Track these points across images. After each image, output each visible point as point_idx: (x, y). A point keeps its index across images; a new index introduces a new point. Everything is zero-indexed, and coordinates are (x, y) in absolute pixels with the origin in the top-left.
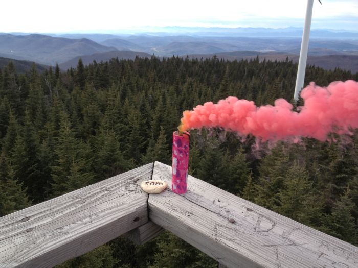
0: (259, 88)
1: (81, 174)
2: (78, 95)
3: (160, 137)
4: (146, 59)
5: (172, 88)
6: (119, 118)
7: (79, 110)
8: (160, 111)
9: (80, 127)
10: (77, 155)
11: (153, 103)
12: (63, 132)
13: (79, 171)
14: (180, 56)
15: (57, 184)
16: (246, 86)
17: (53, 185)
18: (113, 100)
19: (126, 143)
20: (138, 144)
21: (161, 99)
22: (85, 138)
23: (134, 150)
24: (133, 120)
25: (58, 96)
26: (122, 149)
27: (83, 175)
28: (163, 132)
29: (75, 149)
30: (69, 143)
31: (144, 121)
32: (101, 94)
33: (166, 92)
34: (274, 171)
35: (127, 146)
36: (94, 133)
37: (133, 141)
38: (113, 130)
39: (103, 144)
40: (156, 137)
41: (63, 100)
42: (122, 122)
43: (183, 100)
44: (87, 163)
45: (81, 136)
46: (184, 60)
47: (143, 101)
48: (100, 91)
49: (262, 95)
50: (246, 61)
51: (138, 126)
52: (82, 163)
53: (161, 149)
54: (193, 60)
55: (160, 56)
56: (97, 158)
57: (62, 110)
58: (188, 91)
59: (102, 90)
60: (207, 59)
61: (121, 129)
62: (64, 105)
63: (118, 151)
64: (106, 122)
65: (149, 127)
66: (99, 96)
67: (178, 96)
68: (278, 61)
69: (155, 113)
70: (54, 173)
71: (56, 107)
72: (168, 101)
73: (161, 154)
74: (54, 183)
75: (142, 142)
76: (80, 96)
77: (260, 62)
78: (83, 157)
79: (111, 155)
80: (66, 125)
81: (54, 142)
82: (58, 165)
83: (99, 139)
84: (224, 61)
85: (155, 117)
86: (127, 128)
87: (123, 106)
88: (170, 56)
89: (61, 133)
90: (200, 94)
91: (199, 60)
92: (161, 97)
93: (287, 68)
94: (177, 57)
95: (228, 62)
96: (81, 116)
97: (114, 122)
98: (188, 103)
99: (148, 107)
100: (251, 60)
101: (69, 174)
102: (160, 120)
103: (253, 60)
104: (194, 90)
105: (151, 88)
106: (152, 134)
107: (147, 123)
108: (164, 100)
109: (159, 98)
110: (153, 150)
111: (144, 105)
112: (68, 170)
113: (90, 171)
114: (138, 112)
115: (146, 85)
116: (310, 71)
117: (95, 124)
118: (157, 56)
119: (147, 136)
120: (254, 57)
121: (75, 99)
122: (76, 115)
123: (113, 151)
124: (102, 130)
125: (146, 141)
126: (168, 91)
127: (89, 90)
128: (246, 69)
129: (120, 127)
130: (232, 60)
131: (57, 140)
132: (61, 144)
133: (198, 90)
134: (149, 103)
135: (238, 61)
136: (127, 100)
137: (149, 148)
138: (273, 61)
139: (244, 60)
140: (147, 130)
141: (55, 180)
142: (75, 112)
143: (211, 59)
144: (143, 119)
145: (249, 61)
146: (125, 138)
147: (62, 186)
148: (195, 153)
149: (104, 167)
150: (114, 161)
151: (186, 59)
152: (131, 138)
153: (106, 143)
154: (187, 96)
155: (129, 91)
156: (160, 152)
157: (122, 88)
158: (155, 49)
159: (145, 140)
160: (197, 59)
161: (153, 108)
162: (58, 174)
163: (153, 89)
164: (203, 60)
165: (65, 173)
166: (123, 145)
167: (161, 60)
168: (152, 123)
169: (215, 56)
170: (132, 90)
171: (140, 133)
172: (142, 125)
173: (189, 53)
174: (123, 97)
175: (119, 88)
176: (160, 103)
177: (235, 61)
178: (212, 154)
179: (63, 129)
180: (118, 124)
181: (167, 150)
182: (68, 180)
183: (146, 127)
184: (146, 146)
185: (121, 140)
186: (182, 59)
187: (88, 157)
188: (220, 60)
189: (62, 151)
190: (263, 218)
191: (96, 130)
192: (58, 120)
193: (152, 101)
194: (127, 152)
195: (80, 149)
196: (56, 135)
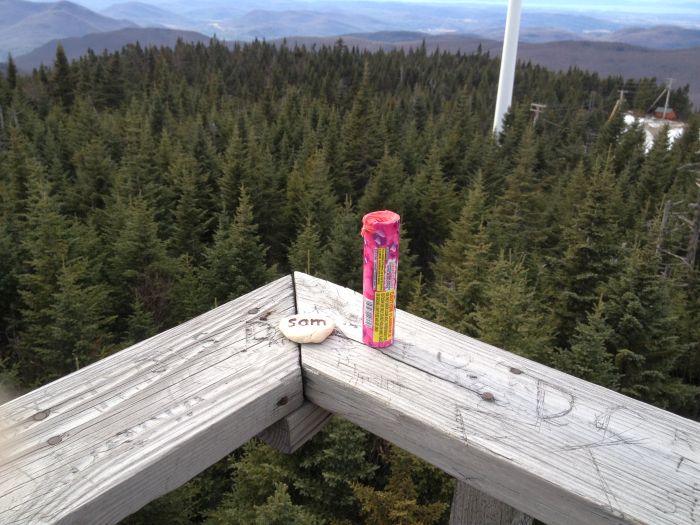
0: (428, 106)
1: (82, 288)
2: (61, 125)
3: (240, 209)
4: (200, 46)
5: (257, 109)
6: (151, 172)
7: (66, 155)
8: (237, 157)
9: (70, 192)
10: (70, 249)
11: (221, 140)
12: (36, 202)
13: (78, 282)
14: (270, 38)
15: (32, 310)
16: (402, 103)
17: (25, 313)
18: (137, 134)
19: (171, 223)
20: (196, 225)
21: (236, 132)
22: (82, 214)
23: (189, 237)
24: (182, 175)
25: (17, 127)
26: (163, 235)
27: (86, 290)
28: (244, 199)
29: (63, 237)
30: (52, 225)
31: (205, 178)
32: (108, 121)
33: (246, 116)
34: (464, 271)
35: (173, 230)
36: (100, 204)
37: (183, 218)
38: (140, 196)
39: (122, 226)
40: (232, 208)
41: (30, 135)
42: (157, 180)
43: (281, 134)
44: (92, 265)
45: (73, 211)
46: (278, 48)
47: (200, 136)
48: (106, 114)
49: (435, 122)
50: (402, 51)
51: (192, 188)
52: (82, 266)
53: (242, 233)
54: (297, 49)
55: (227, 39)
56: (112, 254)
57: (31, 156)
58: (289, 113)
59: (111, 112)
60: (324, 47)
61: (157, 195)
62: (32, 147)
63: (155, 240)
64: (125, 181)
65: (216, 189)
66: (104, 125)
67: (270, 124)
68: (462, 54)
69: (226, 161)
70: (24, 288)
71: (17, 150)
72: (252, 135)
73: (243, 244)
74: (27, 308)
75: (203, 221)
76: (65, 126)
77: (428, 54)
78: (82, 254)
79: (142, 249)
80: (41, 187)
81: (19, 224)
82: (32, 270)
83: (111, 216)
84: (358, 51)
85: (226, 168)
86: (170, 191)
87: (157, 146)
88: (250, 39)
89: (33, 205)
90: (315, 121)
91: (309, 49)
92: (236, 126)
93: (480, 67)
94: (264, 43)
95: (367, 54)
96: (70, 168)
97: (141, 179)
98: (290, 138)
99: (211, 147)
100: (411, 51)
101: (57, 289)
102: (237, 174)
103: (415, 51)
104: (302, 112)
105: (214, 108)
106: (224, 204)
107: (211, 182)
108: (243, 134)
109: (231, 130)
110: (227, 237)
111: (202, 144)
112: (53, 281)
113: (100, 281)
114: (190, 158)
115: (203, 100)
116: (523, 74)
117: (102, 185)
118: (221, 39)
119: (213, 208)
120: (416, 44)
121: (55, 132)
122: (60, 165)
123: (144, 240)
124: (119, 199)
125: (211, 219)
126: (249, 113)
127: (83, 113)
128: (402, 69)
129: (156, 191)
130: (373, 50)
131: (25, 219)
132: (33, 228)
133: (310, 111)
134: (212, 139)
135: (386, 52)
136: (165, 133)
137: (220, 233)
138: (453, 52)
139: (398, 50)
140: (211, 195)
141: (27, 303)
142: (56, 160)
143: (332, 48)
144: (202, 173)
145: (406, 53)
146: (167, 212)
147: (44, 313)
148: (310, 240)
149: (129, 273)
150: (149, 259)
151: (282, 47)
152: (179, 213)
153: (129, 223)
154: (288, 124)
155: (168, 114)
156: (241, 239)
157: (152, 108)
158: (216, 25)
159: (209, 216)
160: (304, 47)
161: (222, 150)
162: (35, 289)
163: (219, 108)
164: (317, 49)
165: (48, 287)
166: (164, 228)
167: (231, 49)
168: (222, 181)
169: (340, 41)
170: (175, 113)
171: (197, 203)
172: (200, 186)
173: (287, 34)
174: (157, 126)
175: (147, 109)
176: (235, 139)
177: (380, 54)
178: (344, 242)
179: (35, 197)
180: (151, 185)
181: (255, 235)
182: (54, 301)
183: (208, 190)
184: (213, 228)
185: (158, 218)
186: (274, 46)
187: (92, 253)
188: (350, 50)
189: (38, 242)
191: (104, 198)
192: (22, 179)
193: (217, 136)
194: (174, 242)
195: (74, 237)
196: (22, 208)
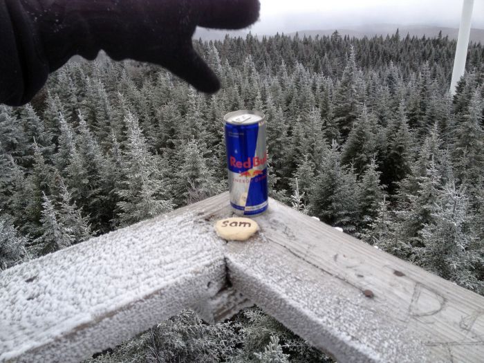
0: (399, 77)
4: (240, 40)
5: (275, 81)
36: (172, 146)
43: (291, 98)
47: (236, 100)
54: (305, 39)
72: (270, 99)
77: (401, 39)
84: (348, 39)
88: (273, 34)
90: (314, 88)
91: (313, 38)
94: (283, 36)
95: (355, 41)
98: (297, 101)
100: (388, 37)
103: (391, 37)
105: (247, 81)
108: (264, 98)
117: (174, 133)
120: (392, 33)
129: (207, 137)
130: (360, 38)
133: (311, 82)
135: (369, 39)
139: (378, 37)
143: (330, 37)
160: (310, 37)
164: (319, 39)
167: (261, 40)
169: (336, 32)
176: (258, 102)
186: (290, 37)
190: (424, 290)
191: (175, 142)
